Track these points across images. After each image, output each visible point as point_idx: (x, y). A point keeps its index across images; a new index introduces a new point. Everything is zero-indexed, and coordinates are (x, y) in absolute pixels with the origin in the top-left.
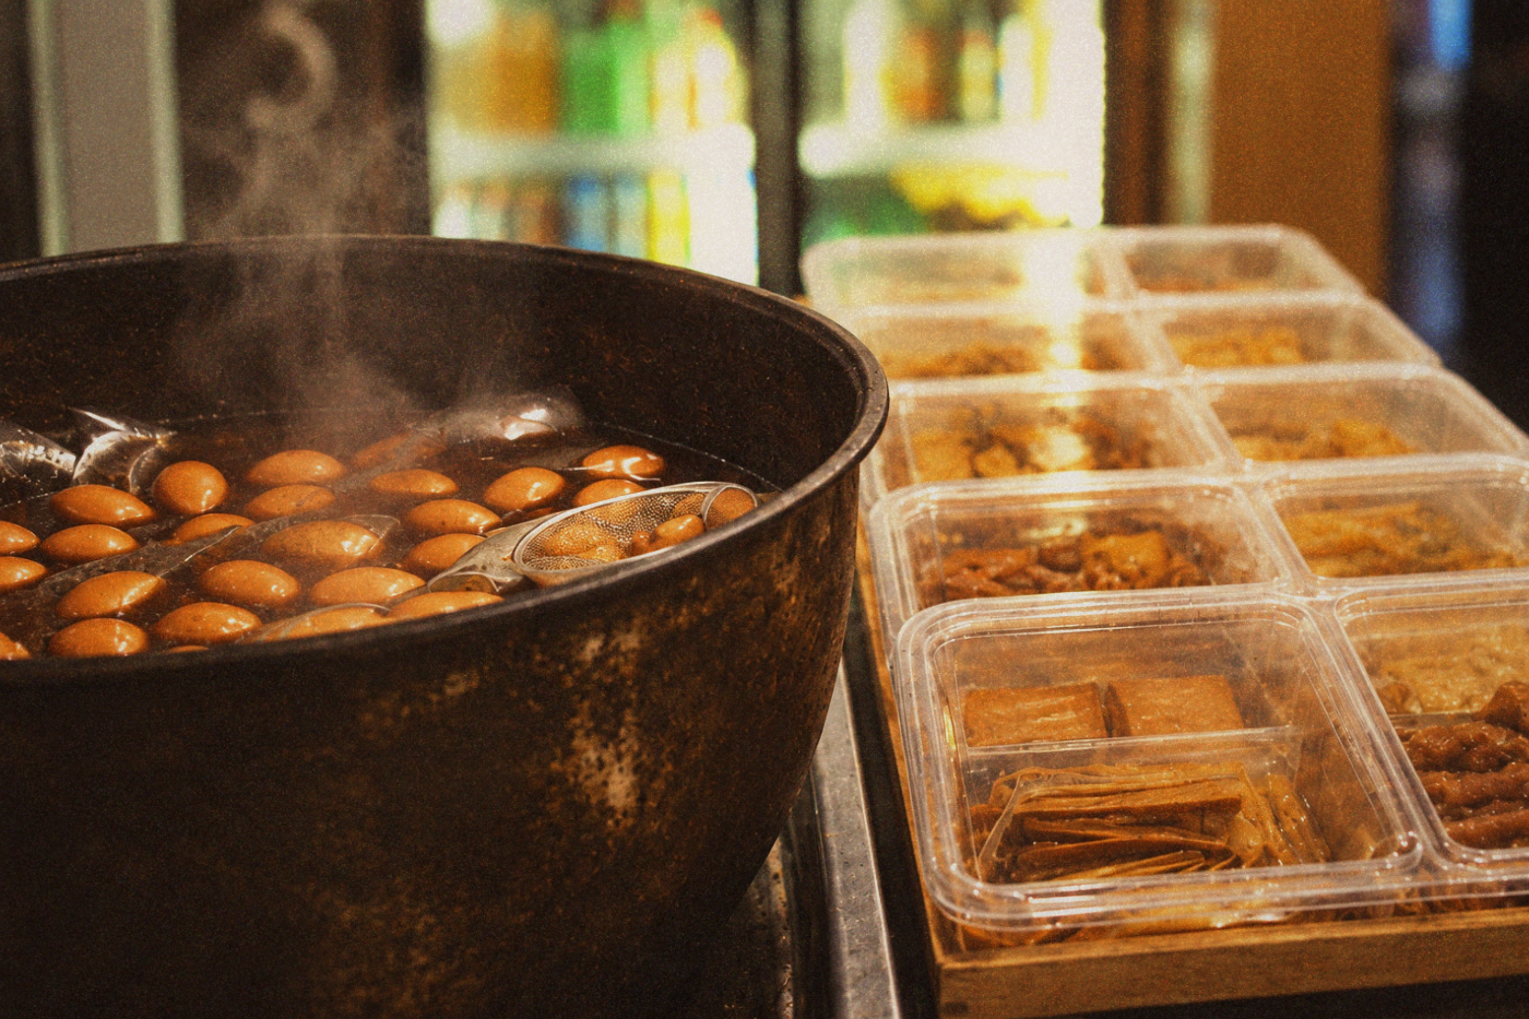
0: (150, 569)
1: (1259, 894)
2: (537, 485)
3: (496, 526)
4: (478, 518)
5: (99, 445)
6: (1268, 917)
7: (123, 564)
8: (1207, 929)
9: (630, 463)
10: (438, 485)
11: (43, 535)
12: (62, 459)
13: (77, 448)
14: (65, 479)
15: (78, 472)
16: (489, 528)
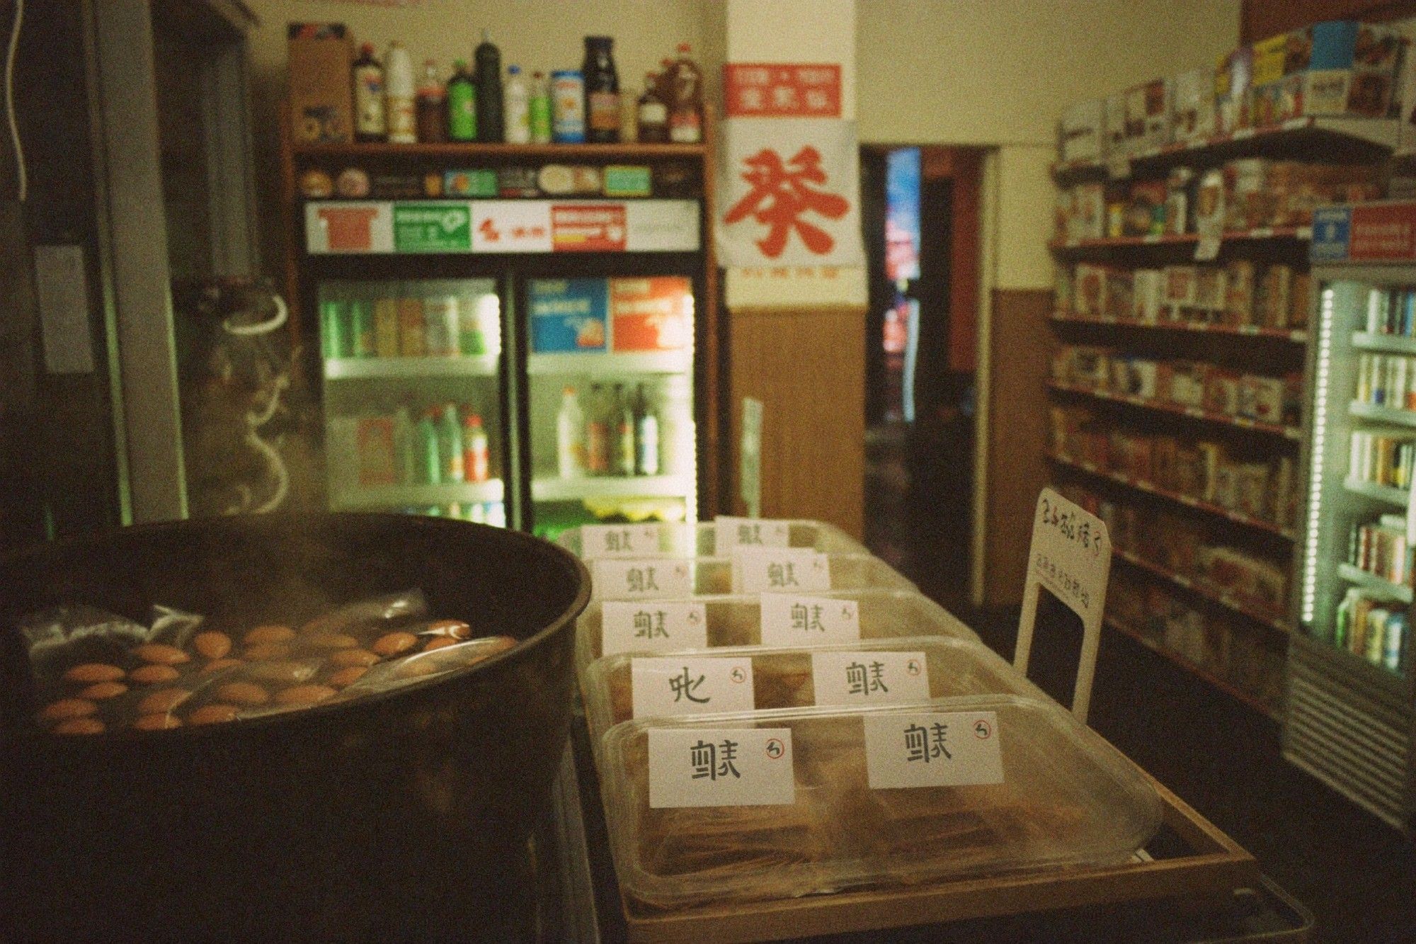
0: (186, 687)
1: (820, 878)
2: (403, 641)
3: (378, 663)
4: (370, 659)
5: (160, 623)
6: (826, 891)
7: (171, 685)
8: (789, 898)
9: (453, 629)
10: (347, 641)
11: (127, 670)
12: (140, 631)
13: (148, 624)
14: (141, 642)
15: (148, 638)
16: (375, 664)
